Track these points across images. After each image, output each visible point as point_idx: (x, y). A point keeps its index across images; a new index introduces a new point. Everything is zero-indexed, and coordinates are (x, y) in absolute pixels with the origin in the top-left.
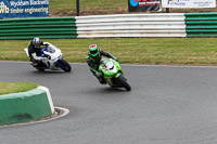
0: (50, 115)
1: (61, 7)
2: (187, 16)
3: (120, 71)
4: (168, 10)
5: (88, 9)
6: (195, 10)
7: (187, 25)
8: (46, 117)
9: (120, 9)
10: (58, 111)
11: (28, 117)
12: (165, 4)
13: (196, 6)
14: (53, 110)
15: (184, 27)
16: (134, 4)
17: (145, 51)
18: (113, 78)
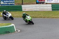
0: (15, 32)
1: (18, 2)
2: (52, 5)
3: (31, 19)
4: (47, 3)
5: (25, 3)
6: (54, 3)
7: (52, 7)
8: (14, 32)
9: (34, 3)
10: (17, 31)
11: (9, 32)
12: (46, 2)
13: (55, 2)
14: (16, 31)
15: (51, 8)
16: (38, 2)
17: (41, 14)
18: (29, 21)
